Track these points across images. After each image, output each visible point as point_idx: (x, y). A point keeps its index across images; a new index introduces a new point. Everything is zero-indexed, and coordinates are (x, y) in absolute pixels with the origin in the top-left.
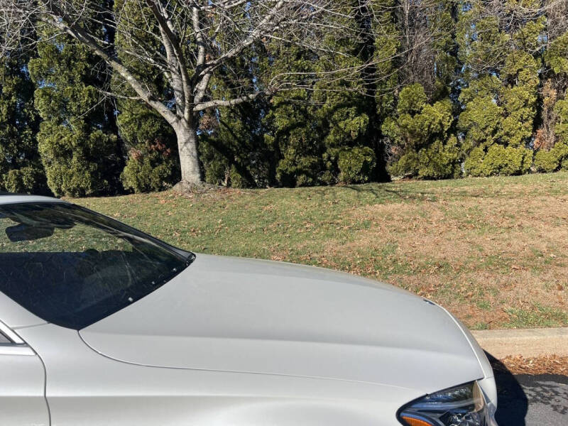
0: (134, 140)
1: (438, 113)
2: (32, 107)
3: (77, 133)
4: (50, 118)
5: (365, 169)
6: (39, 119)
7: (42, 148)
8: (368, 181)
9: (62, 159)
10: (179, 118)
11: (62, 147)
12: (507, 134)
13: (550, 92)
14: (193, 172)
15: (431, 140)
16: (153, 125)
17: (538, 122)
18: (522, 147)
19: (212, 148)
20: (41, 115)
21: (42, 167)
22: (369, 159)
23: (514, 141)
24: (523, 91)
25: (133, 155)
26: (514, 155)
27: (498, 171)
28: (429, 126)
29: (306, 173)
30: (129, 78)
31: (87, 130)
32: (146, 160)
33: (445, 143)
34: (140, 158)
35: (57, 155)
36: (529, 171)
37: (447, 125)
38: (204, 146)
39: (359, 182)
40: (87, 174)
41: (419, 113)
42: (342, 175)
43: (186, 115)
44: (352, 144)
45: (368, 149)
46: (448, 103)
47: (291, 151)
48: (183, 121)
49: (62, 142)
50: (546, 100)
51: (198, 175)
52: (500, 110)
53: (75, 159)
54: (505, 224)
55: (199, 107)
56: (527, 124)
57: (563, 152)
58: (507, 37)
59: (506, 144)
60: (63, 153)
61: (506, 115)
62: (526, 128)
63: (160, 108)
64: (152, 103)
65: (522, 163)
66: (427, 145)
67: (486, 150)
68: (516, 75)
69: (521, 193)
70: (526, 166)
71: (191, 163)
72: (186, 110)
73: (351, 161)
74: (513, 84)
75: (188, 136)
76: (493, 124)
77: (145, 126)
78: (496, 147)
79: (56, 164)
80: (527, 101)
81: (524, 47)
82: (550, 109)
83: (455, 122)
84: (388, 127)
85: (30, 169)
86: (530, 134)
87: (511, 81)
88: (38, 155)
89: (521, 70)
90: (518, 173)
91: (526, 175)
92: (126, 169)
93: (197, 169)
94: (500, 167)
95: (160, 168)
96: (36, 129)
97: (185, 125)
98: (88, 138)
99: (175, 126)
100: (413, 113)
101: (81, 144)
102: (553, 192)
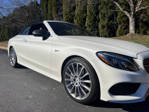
0: (120, 23)
2: (98, 17)
3: (107, 22)
4: (101, 19)
7: (99, 26)
9: (103, 28)
10: (131, 15)
11: (103, 25)
14: (133, 30)
16: (125, 18)
19: (143, 24)
20: (100, 18)
21: (99, 31)
25: (119, 27)
30: (118, 5)
31: (109, 21)
32: (122, 28)
34: (121, 28)
38: (140, 23)
40: (108, 32)
43: (133, 14)
48: (132, 15)
51: (134, 31)
53: (106, 28)
55: (136, 11)
63: (126, 12)
64: (124, 11)
71: (133, 28)
72: (133, 12)
75: (133, 20)
77: (123, 19)
79: (102, 30)
85: (96, 31)
88: (98, 28)
92: (117, 31)
93: (134, 29)
95: (126, 30)
96: (98, 22)
97: (132, 16)
98: (109, 23)
99: (129, 17)
101: (107, 25)
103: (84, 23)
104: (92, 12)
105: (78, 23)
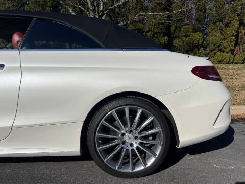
1: (198, 37)
12: (224, 48)
13: (242, 31)
15: (194, 48)
17: (236, 44)
23: (227, 50)
26: (226, 56)
28: (193, 42)
33: (199, 50)
36: (232, 63)
37: (200, 42)
41: (189, 36)
46: (201, 33)
50: (240, 34)
52: (222, 37)
56: (232, 44)
59: (223, 52)
61: (224, 39)
62: (232, 45)
65: (229, 60)
66: (192, 50)
67: (215, 54)
68: (230, 23)
70: (231, 61)
74: (228, 26)
76: (219, 43)
78: (219, 53)
80: (233, 34)
81: (234, 11)
82: (242, 38)
83: (203, 42)
84: (175, 42)
86: (233, 48)
89: (232, 21)
90: (228, 63)
91: (231, 65)
94: (220, 61)
100: (187, 37)
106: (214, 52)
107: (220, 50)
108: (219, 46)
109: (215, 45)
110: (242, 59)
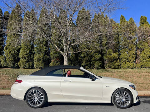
0: (53, 58)
1: (115, 55)
2: (33, 50)
3: (42, 56)
4: (37, 53)
5: (100, 66)
6: (34, 53)
7: (34, 59)
8: (101, 68)
12: (130, 60)
13: (138, 52)
15: (114, 61)
16: (57, 55)
17: (136, 58)
18: (133, 63)
21: (34, 62)
22: (101, 64)
23: (131, 61)
24: (132, 52)
25: (52, 61)
26: (131, 64)
27: (128, 67)
28: (113, 58)
29: (88, 66)
30: (57, 47)
31: (44, 55)
33: (117, 61)
34: (54, 62)
35: (38, 60)
36: (135, 68)
37: (117, 57)
39: (99, 68)
40: (43, 64)
41: (112, 55)
42: (95, 67)
43: (66, 54)
44: (97, 60)
45: (100, 62)
46: (117, 53)
47: (85, 61)
49: (39, 58)
52: (128, 55)
53: (41, 61)
54: (128, 77)
56: (134, 58)
57: (142, 64)
58: (129, 41)
59: (130, 62)
60: (39, 60)
61: (129, 56)
64: (60, 51)
66: (113, 62)
67: (126, 63)
68: (131, 49)
69: (132, 72)
70: (134, 67)
73: (97, 64)
74: (130, 50)
76: (127, 58)
78: (128, 63)
79: (37, 62)
80: (134, 54)
81: (132, 43)
82: (139, 55)
83: (119, 57)
84: (105, 57)
85: (31, 63)
86: (135, 60)
87: (130, 49)
88: (33, 60)
90: (132, 68)
91: (134, 69)
92: (51, 64)
95: (58, 63)
96: (34, 55)
97: (66, 56)
99: (64, 56)
100: (110, 55)
101: (43, 58)
102: (138, 72)
103: (18, 55)
104: (27, 46)
105: (11, 53)
106: (125, 62)
107: (128, 61)
108: (127, 60)
109: (125, 59)
110: (140, 66)
